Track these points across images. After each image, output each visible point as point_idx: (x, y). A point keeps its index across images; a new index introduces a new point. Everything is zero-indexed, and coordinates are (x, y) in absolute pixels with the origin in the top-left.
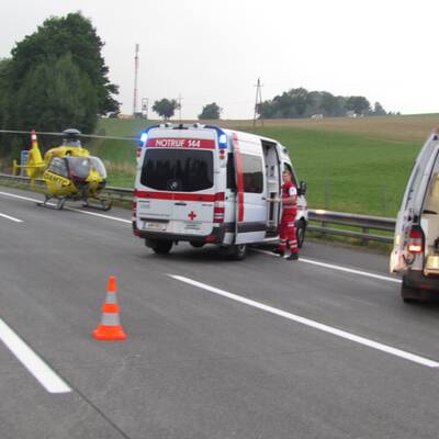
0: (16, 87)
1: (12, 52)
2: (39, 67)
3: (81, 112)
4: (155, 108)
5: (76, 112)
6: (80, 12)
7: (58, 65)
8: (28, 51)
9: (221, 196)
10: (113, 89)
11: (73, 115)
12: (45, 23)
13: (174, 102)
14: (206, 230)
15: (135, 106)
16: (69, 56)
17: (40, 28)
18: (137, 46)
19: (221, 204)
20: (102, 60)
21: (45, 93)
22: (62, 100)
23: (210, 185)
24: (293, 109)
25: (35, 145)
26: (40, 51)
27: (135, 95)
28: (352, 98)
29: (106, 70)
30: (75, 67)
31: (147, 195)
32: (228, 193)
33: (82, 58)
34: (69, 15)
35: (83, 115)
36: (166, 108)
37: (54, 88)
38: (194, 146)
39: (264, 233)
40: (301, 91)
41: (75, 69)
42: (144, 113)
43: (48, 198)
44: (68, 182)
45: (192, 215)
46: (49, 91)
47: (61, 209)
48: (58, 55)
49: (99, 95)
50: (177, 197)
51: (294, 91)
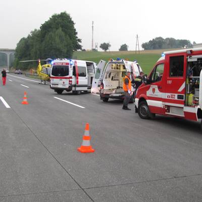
0: (42, 41)
1: (40, 28)
2: (50, 34)
3: (65, 50)
4: (101, 47)
5: (63, 50)
6: (65, 12)
7: (57, 32)
8: (46, 27)
9: (71, 78)
10: (79, 40)
11: (62, 52)
12: (52, 17)
13: (108, 44)
14: (67, 86)
15: (92, 46)
16: (60, 29)
17: (50, 18)
18: (93, 22)
19: (71, 80)
20: (75, 30)
21: (52, 44)
22: (57, 46)
23: (68, 74)
24: (157, 46)
25: (40, 64)
26: (50, 27)
27: (92, 42)
28: (182, 40)
29: (77, 33)
30: (63, 33)
31: (53, 78)
32: (73, 77)
33: (66, 30)
34: (61, 13)
35: (66, 51)
36: (105, 46)
37: (55, 41)
38: (64, 64)
39: (87, 88)
40: (160, 38)
41: (63, 34)
42: (96, 49)
43: (42, 81)
44: (47, 76)
45: (64, 83)
46: (53, 42)
47: (45, 84)
48: (57, 29)
49: (73, 43)
50: (60, 78)
51: (157, 38)
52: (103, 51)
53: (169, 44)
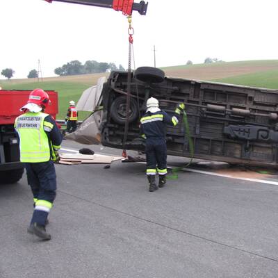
4: (2, 74)
51: (73, 62)
52: (7, 78)
53: (87, 69)
